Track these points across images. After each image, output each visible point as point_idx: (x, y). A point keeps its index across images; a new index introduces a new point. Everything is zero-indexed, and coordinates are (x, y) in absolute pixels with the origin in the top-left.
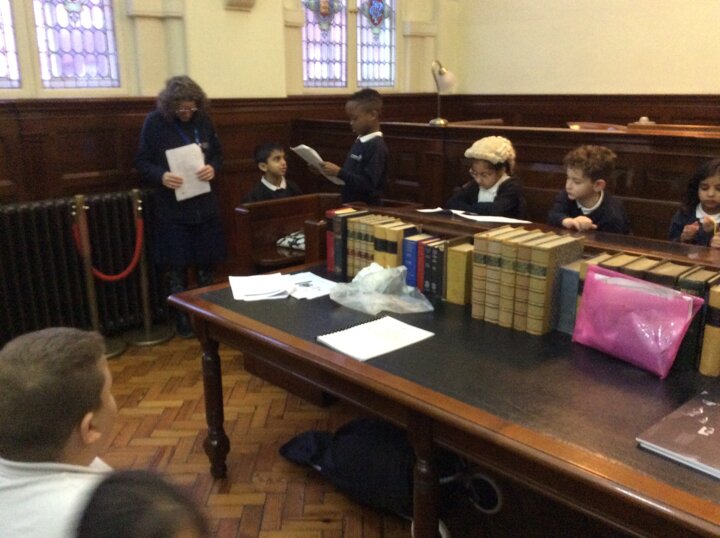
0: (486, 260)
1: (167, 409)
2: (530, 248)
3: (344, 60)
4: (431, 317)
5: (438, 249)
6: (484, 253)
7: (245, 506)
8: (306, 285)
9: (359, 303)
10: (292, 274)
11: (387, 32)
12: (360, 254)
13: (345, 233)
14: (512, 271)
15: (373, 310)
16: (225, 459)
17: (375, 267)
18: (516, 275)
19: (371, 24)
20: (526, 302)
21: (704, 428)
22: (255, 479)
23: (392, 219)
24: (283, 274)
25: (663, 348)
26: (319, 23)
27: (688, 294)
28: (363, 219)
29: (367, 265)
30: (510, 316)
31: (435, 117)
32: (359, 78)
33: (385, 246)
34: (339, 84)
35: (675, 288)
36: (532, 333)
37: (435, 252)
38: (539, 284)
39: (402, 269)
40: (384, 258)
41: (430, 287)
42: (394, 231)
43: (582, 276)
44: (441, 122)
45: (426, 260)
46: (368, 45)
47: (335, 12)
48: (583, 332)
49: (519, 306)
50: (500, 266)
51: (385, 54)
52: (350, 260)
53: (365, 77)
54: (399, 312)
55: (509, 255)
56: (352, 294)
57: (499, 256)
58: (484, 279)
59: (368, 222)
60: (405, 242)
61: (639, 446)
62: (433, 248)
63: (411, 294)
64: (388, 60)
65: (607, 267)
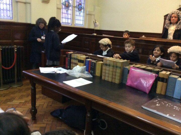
0: (106, 65)
1: (20, 103)
2: (117, 62)
3: (71, 18)
4: (92, 79)
5: (94, 63)
6: (106, 63)
7: (40, 127)
8: (60, 70)
9: (73, 74)
10: (56, 67)
11: (82, 13)
12: (74, 63)
13: (71, 58)
14: (112, 68)
15: (77, 76)
16: (35, 115)
17: (78, 66)
18: (113, 68)
19: (78, 10)
20: (115, 75)
21: (158, 104)
22: (43, 120)
23: (83, 55)
24: (54, 67)
25: (148, 86)
26: (66, 9)
28: (75, 55)
29: (76, 66)
30: (111, 79)
31: (94, 33)
32: (75, 24)
33: (81, 61)
34: (70, 24)
35: (151, 72)
36: (116, 83)
37: (93, 63)
38: (119, 71)
39: (85, 67)
40: (80, 64)
41: (92, 72)
42: (83, 58)
43: (129, 69)
44: (95, 34)
45: (91, 65)
46: (77, 15)
47: (70, 6)
48: (129, 83)
49: (114, 76)
50: (109, 66)
51: (82, 18)
52: (72, 65)
53: (76, 23)
54: (84, 77)
55: (112, 64)
56: (72, 72)
57: (109, 64)
58: (105, 70)
59: (77, 55)
60: (86, 61)
61: (142, 108)
62: (93, 62)
63: (87, 73)
64: (82, 20)
65: (135, 67)
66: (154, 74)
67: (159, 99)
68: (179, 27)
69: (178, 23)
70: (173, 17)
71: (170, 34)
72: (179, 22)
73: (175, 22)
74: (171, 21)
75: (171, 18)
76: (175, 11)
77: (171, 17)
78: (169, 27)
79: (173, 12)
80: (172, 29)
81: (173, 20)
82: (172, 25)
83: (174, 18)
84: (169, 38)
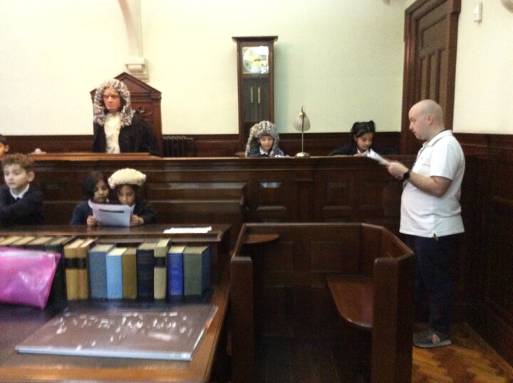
21: (61, 329)
25: (40, 290)
27: (50, 253)
68: (127, 120)
69: (124, 111)
70: (107, 97)
71: (110, 138)
72: (124, 107)
73: (115, 107)
75: (105, 99)
77: (103, 96)
78: (105, 121)
79: (106, 85)
80: (113, 127)
82: (110, 115)
83: (110, 99)
84: (110, 148)
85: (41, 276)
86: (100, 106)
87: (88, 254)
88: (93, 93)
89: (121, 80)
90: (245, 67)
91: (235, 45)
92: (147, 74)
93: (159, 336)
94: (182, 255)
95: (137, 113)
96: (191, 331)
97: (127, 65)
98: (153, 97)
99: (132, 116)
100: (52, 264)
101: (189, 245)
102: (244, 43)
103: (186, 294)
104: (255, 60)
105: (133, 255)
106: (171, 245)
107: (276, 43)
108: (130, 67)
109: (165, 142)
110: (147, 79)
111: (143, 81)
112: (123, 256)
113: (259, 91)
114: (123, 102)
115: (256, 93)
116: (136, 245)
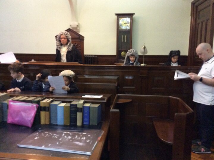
21: (37, 137)
25: (30, 119)
27: (34, 104)
35: (31, 103)
43: (8, 104)
48: (10, 120)
65: (14, 100)
66: (35, 105)
67: (40, 131)
68: (70, 48)
69: (68, 44)
70: (62, 38)
71: (63, 55)
73: (65, 43)
74: (62, 42)
75: (61, 39)
76: (63, 33)
77: (60, 38)
79: (61, 33)
80: (64, 51)
81: (63, 41)
82: (63, 46)
83: (63, 39)
84: (62, 60)
85: (30, 114)
86: (59, 42)
87: (50, 105)
88: (56, 37)
89: (68, 32)
90: (120, 26)
91: (116, 17)
92: (79, 29)
93: (77, 143)
94: (89, 107)
95: (74, 45)
96: (91, 141)
97: (71, 25)
98: (80, 39)
99: (72, 47)
100: (35, 108)
101: (93, 103)
102: (120, 16)
103: (90, 124)
104: (125, 24)
105: (69, 106)
106: (85, 102)
107: (134, 16)
108: (72, 26)
109: (85, 58)
110: (79, 31)
111: (77, 32)
112: (64, 106)
113: (126, 37)
114: (68, 41)
115: (124, 38)
116: (70, 102)
